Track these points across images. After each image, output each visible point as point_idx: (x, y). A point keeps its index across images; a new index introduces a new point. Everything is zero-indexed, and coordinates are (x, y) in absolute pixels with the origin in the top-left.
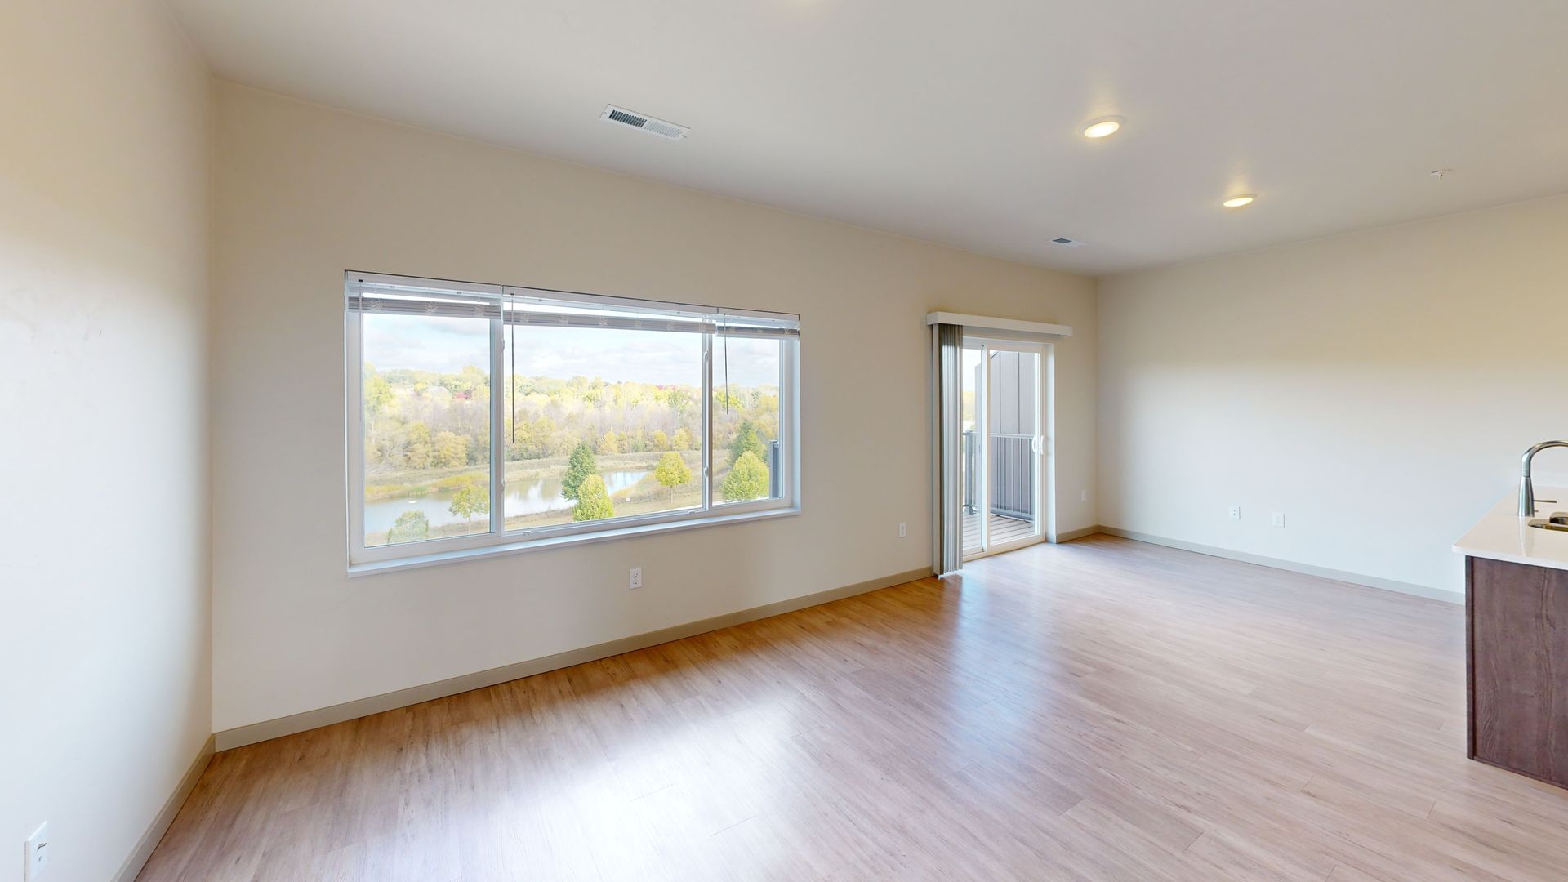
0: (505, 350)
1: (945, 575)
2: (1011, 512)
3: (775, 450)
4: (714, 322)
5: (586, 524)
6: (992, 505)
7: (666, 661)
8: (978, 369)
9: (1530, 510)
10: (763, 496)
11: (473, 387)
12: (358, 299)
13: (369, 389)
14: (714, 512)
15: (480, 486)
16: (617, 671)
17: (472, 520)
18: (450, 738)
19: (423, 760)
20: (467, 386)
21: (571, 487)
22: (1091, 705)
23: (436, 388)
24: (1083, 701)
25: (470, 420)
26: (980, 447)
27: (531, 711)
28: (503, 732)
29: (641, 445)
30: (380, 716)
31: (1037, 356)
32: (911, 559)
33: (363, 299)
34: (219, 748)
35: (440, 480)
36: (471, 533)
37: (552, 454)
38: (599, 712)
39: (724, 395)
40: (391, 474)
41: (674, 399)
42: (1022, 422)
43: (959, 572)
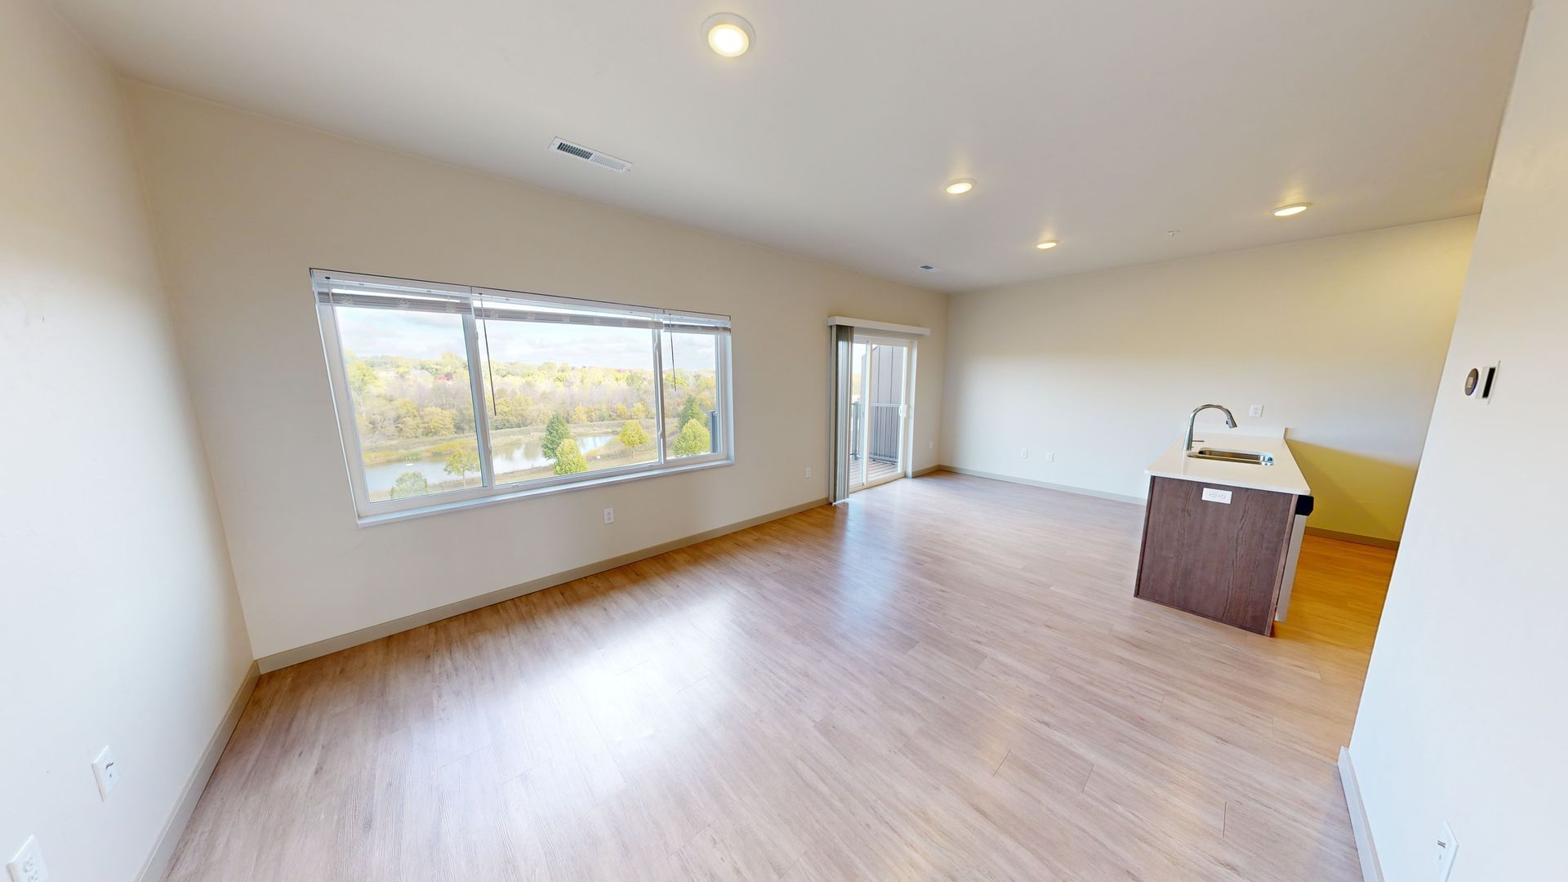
0: (479, 340)
1: (837, 502)
2: (883, 458)
3: (713, 417)
4: (661, 320)
5: (565, 477)
6: (870, 454)
7: (638, 575)
8: (864, 358)
9: (1189, 447)
10: (705, 452)
11: (453, 370)
12: (328, 294)
13: (352, 372)
14: (668, 464)
15: (470, 451)
16: (599, 585)
17: (466, 477)
18: (469, 644)
19: (449, 663)
20: (448, 369)
21: (550, 449)
22: (927, 582)
23: (418, 371)
24: (922, 580)
25: (454, 398)
26: (864, 413)
27: (533, 618)
28: (512, 636)
29: (606, 415)
30: (406, 633)
31: (905, 349)
32: (814, 493)
33: (333, 294)
34: (263, 671)
35: (432, 446)
36: (466, 487)
37: (531, 424)
38: (588, 615)
39: (672, 376)
40: (384, 443)
41: (631, 380)
42: (893, 396)
43: (846, 500)
